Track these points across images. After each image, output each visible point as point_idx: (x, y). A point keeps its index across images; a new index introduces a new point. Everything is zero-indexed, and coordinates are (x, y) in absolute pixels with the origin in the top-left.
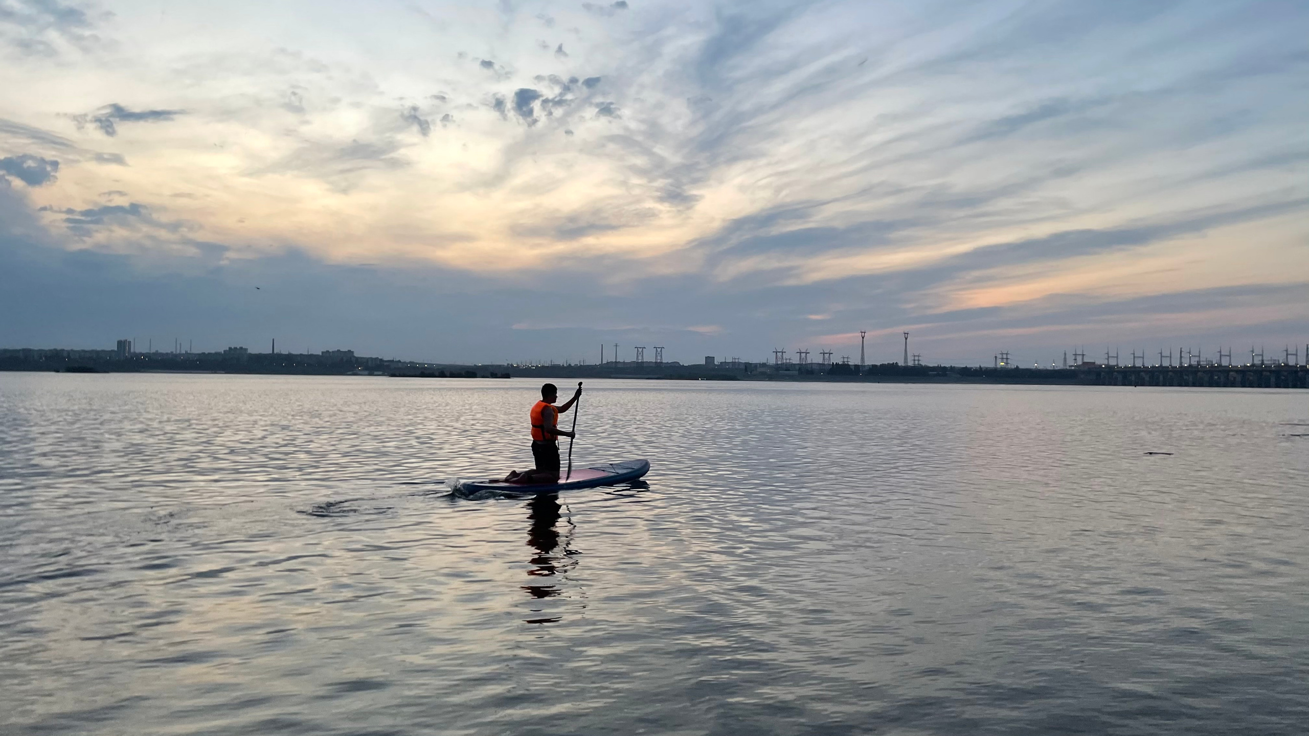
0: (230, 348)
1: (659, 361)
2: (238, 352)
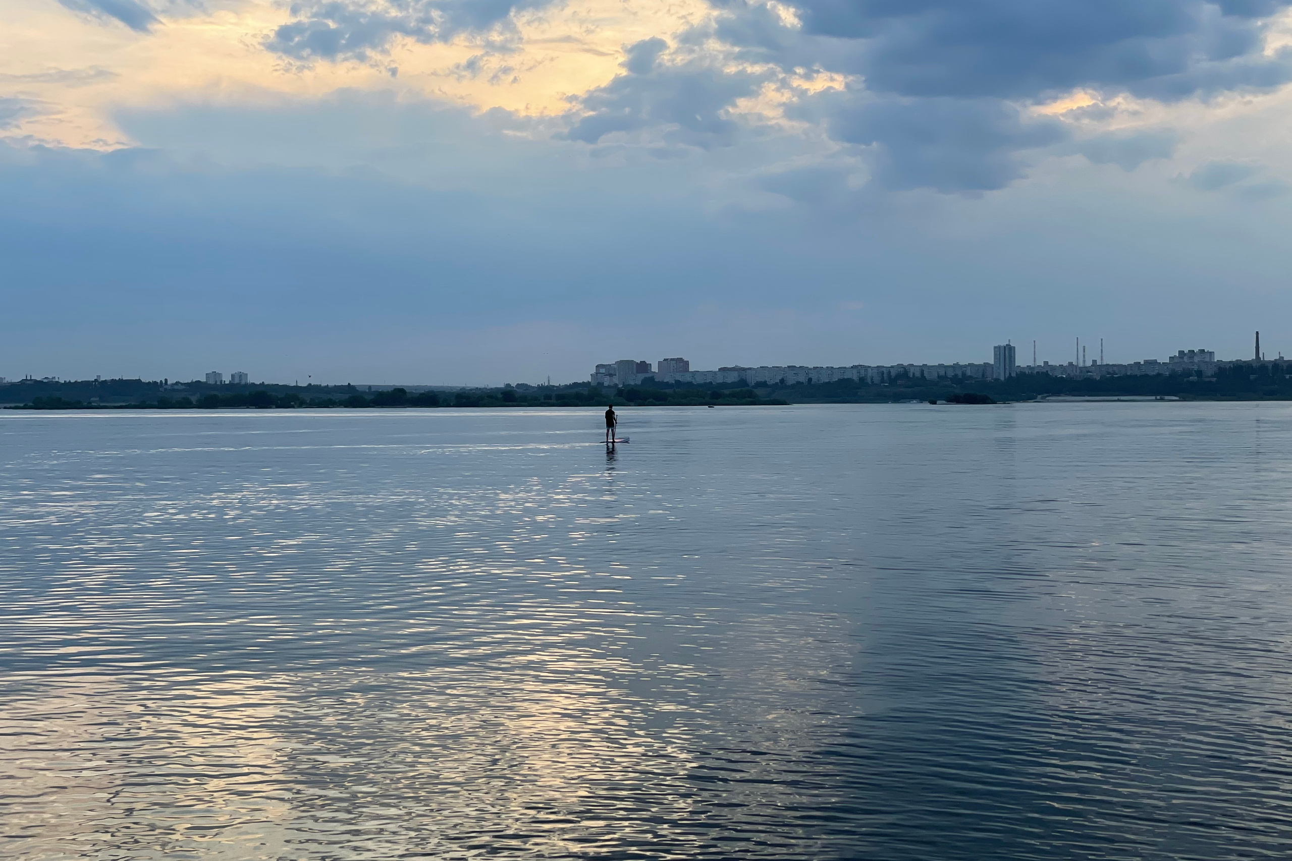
2: (1196, 359)
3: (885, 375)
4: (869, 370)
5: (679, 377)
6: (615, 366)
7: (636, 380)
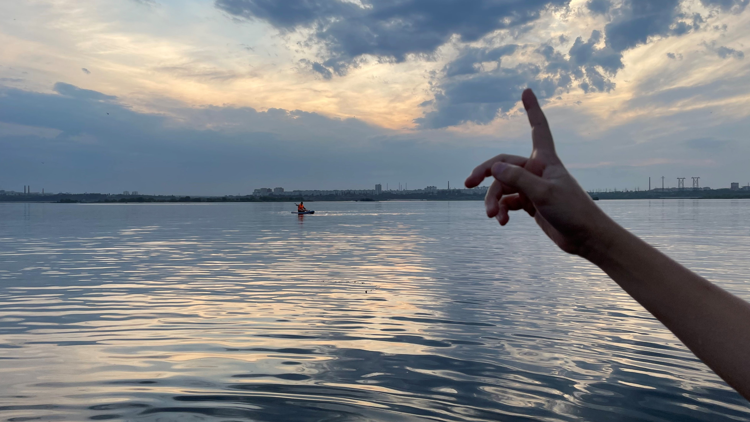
0: (428, 187)
1: (696, 187)
2: (432, 189)
3: (343, 193)
4: (339, 191)
5: (280, 193)
6: (261, 190)
7: (267, 194)
